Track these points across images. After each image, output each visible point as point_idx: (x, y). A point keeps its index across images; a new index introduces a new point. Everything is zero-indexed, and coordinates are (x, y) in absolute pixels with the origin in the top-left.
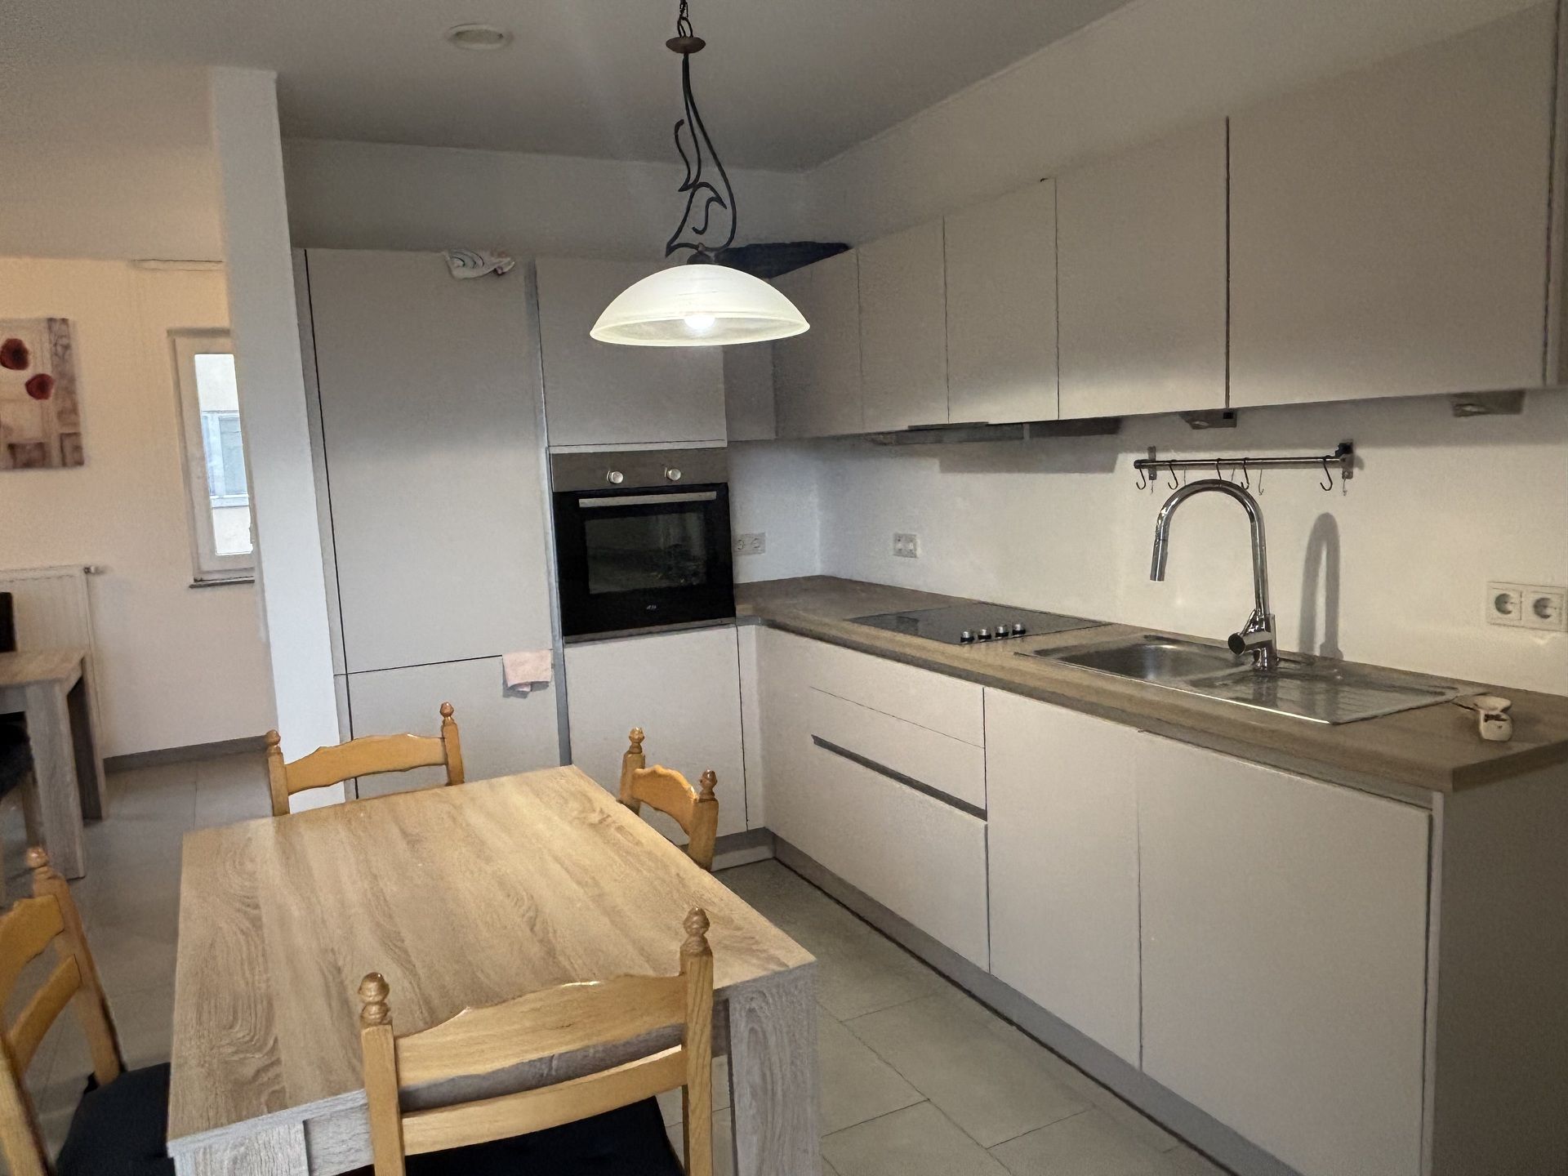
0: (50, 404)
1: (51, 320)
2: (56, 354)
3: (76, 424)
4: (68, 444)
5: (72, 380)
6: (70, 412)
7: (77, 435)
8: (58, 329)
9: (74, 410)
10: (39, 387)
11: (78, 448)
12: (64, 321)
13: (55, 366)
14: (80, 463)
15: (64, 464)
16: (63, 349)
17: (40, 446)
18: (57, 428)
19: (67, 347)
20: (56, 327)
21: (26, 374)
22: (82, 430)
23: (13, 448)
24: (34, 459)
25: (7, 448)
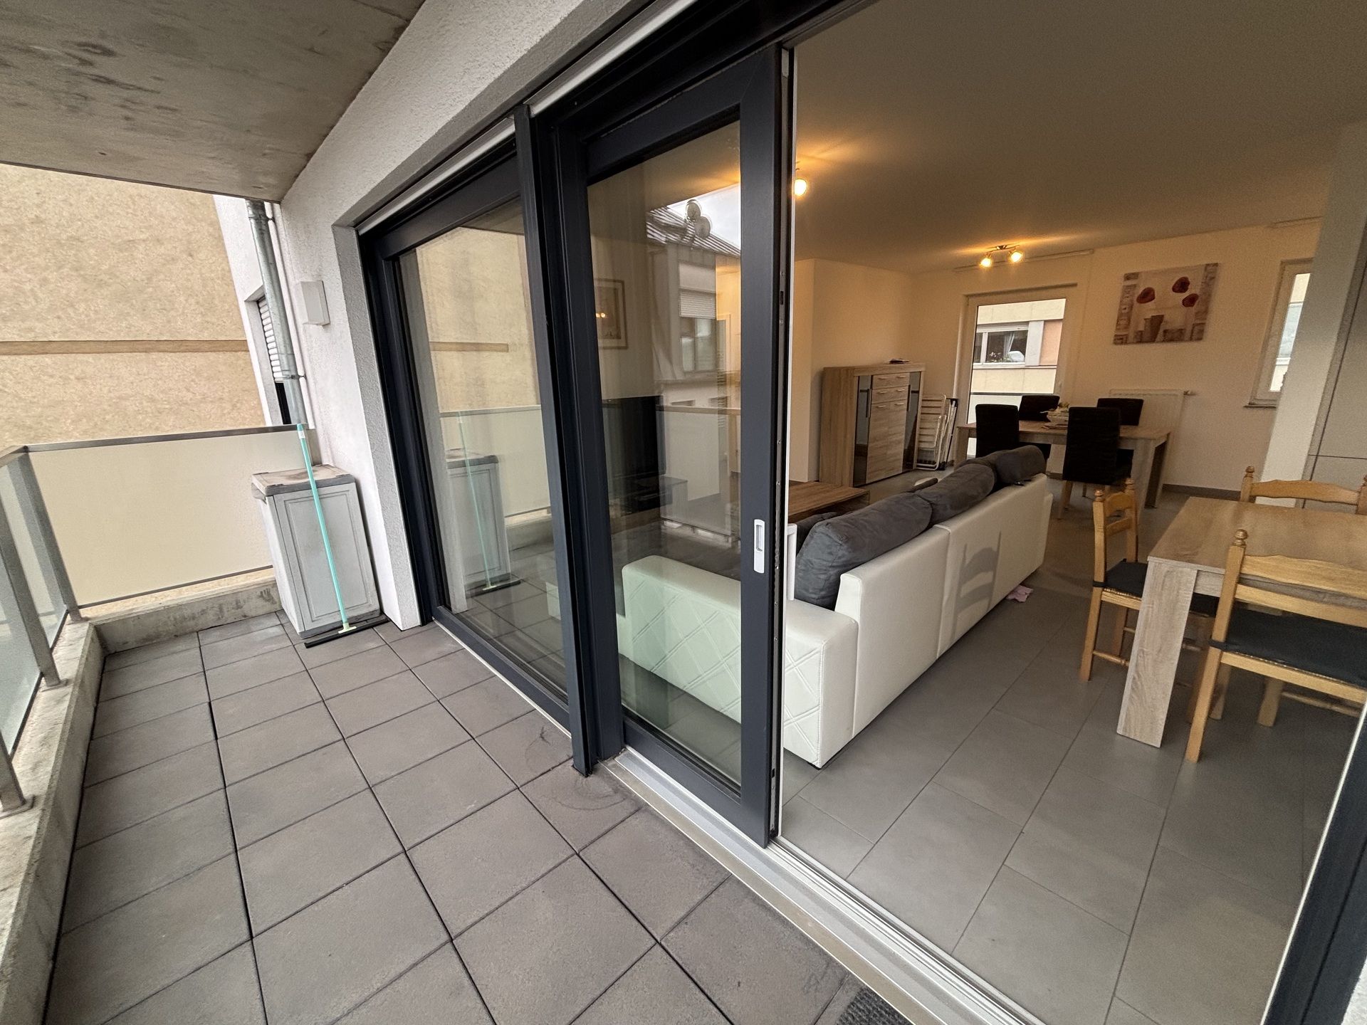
0: (1193, 309)
1: (1208, 265)
2: (1205, 283)
3: (1205, 319)
4: (1197, 329)
5: (1210, 295)
6: (1203, 313)
7: (1204, 324)
8: (1211, 268)
9: (1206, 311)
10: (1190, 301)
11: (1202, 332)
12: (1216, 265)
13: (1202, 289)
14: (1200, 339)
15: (1191, 340)
16: (1209, 281)
17: (1181, 330)
18: (1192, 321)
19: (1212, 278)
20: (1209, 268)
21: (1185, 295)
22: (1207, 322)
23: (1165, 331)
24: (1175, 336)
25: (1161, 332)
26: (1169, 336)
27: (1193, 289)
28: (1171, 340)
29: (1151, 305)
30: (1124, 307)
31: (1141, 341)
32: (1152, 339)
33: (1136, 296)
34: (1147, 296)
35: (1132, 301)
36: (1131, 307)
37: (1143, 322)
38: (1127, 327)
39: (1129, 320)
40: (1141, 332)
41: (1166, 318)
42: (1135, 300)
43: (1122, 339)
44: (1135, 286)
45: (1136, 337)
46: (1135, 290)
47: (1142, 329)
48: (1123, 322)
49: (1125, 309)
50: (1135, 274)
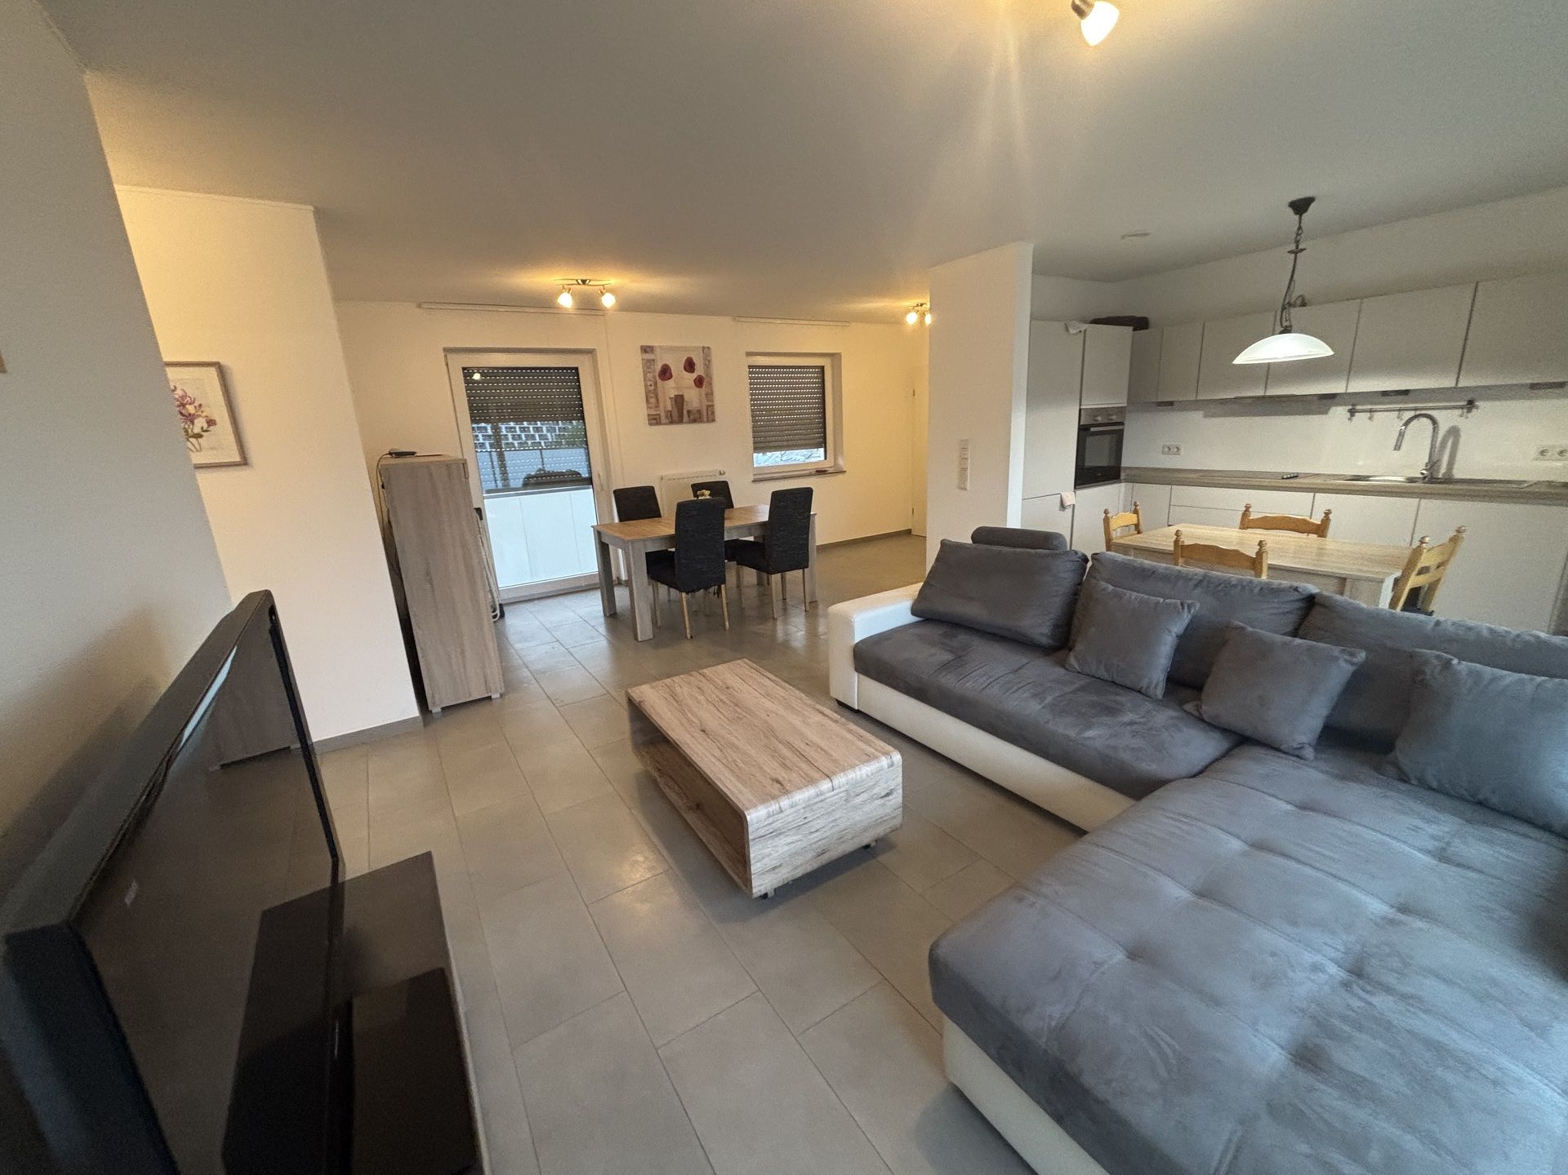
0: (704, 390)
1: (704, 348)
2: (706, 365)
3: (713, 401)
4: (710, 410)
5: (711, 378)
6: (710, 395)
7: (713, 406)
8: (706, 350)
9: (712, 394)
10: (699, 382)
11: (713, 413)
12: (709, 348)
13: (705, 371)
14: (713, 420)
15: (708, 421)
16: (708, 364)
17: (699, 411)
18: (706, 403)
19: (709, 361)
20: (705, 351)
21: (694, 375)
22: (715, 404)
23: (688, 411)
24: (696, 417)
25: (685, 412)
26: (692, 417)
27: (699, 370)
28: (694, 421)
29: (670, 383)
30: (649, 383)
31: (672, 422)
32: (680, 421)
33: (657, 374)
34: (665, 373)
35: (654, 377)
36: (656, 384)
37: (669, 401)
38: (658, 406)
39: (657, 396)
40: (670, 411)
41: (686, 398)
42: (657, 376)
43: (655, 419)
44: (654, 360)
45: (667, 417)
46: (654, 365)
47: (670, 409)
48: (653, 400)
49: (651, 385)
50: (649, 347)
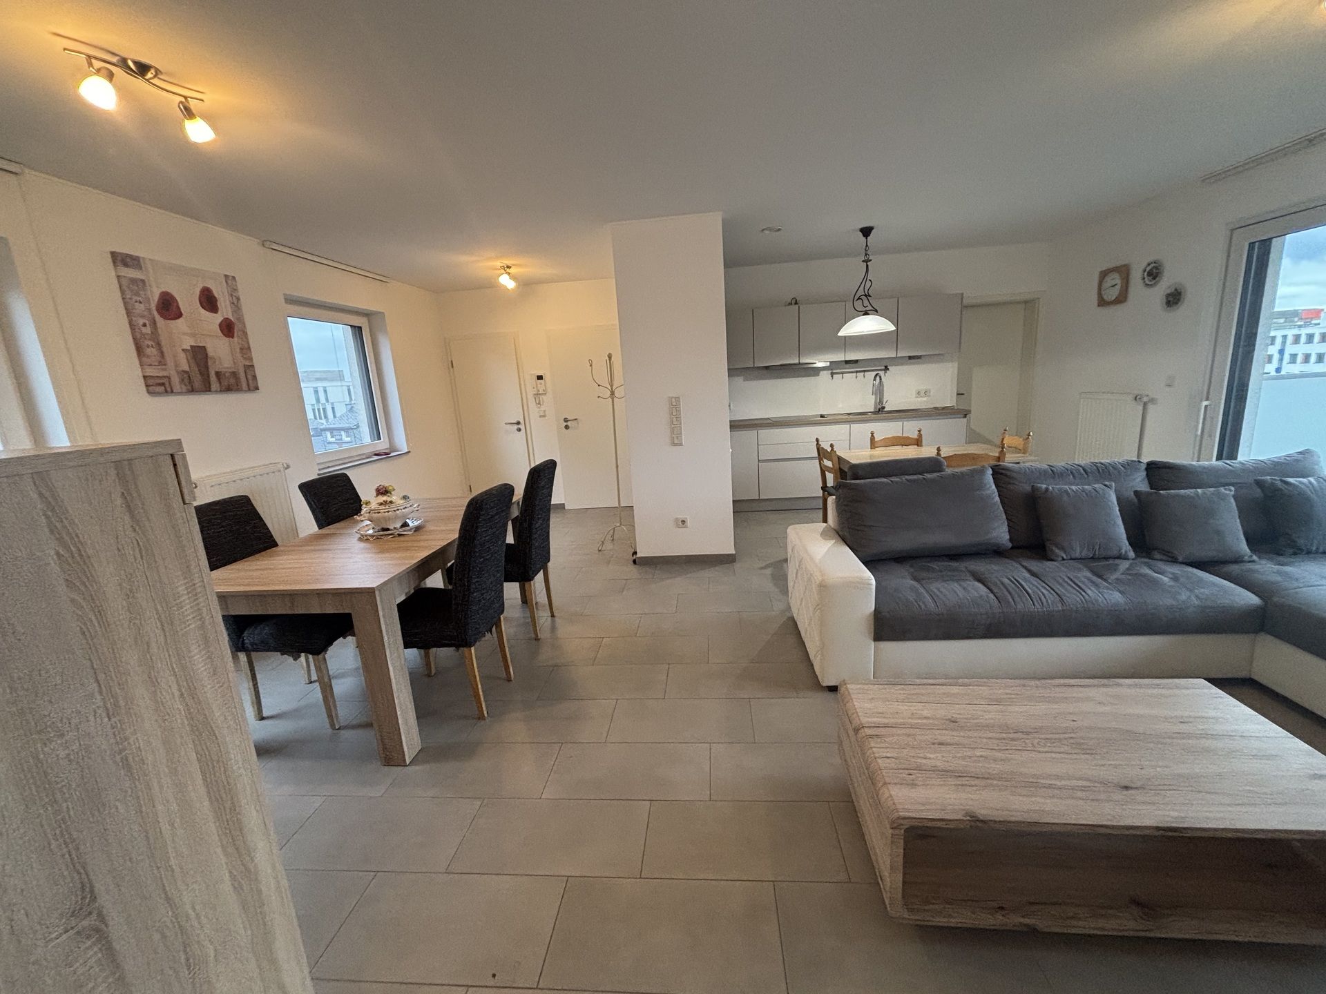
0: (235, 342)
1: (226, 276)
2: (233, 303)
3: (251, 359)
4: (249, 373)
5: (244, 325)
7: (251, 365)
10: (228, 328)
11: (255, 377)
12: (234, 277)
13: (234, 312)
14: (257, 388)
15: (249, 390)
16: (236, 304)
17: (234, 374)
18: (242, 362)
19: (238, 299)
20: (229, 281)
21: (218, 318)
22: (255, 364)
23: (218, 374)
24: (230, 383)
25: (212, 374)
26: (225, 383)
27: (225, 311)
28: (228, 389)
29: (180, 324)
30: (141, 321)
31: (192, 391)
32: (207, 389)
33: (153, 306)
34: (169, 307)
35: (150, 310)
36: (154, 323)
37: (182, 355)
38: (162, 363)
39: (159, 344)
40: (187, 373)
41: (211, 352)
42: (154, 308)
43: (163, 384)
44: (143, 281)
45: (182, 381)
46: (144, 289)
47: (187, 369)
48: (151, 351)
49: (144, 325)
50: (131, 256)
